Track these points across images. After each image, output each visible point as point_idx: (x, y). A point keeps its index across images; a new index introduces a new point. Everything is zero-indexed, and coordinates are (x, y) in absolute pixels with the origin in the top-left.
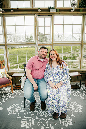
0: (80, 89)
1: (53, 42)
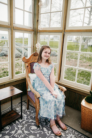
0: (22, 119)
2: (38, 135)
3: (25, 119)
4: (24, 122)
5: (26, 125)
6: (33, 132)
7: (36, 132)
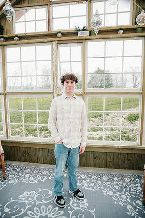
1: (84, 89)
2: (137, 210)
3: (138, 192)
4: (134, 193)
5: (134, 196)
6: (134, 205)
7: (138, 207)
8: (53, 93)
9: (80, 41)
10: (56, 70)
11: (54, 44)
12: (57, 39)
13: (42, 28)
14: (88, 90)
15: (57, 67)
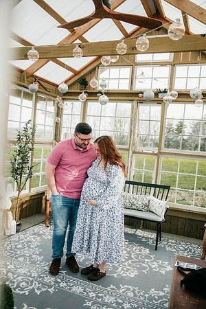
1: (160, 149)
8: (128, 150)
9: (160, 102)
10: (134, 128)
11: (135, 103)
12: (138, 99)
13: (125, 86)
14: (164, 150)
15: (135, 125)
